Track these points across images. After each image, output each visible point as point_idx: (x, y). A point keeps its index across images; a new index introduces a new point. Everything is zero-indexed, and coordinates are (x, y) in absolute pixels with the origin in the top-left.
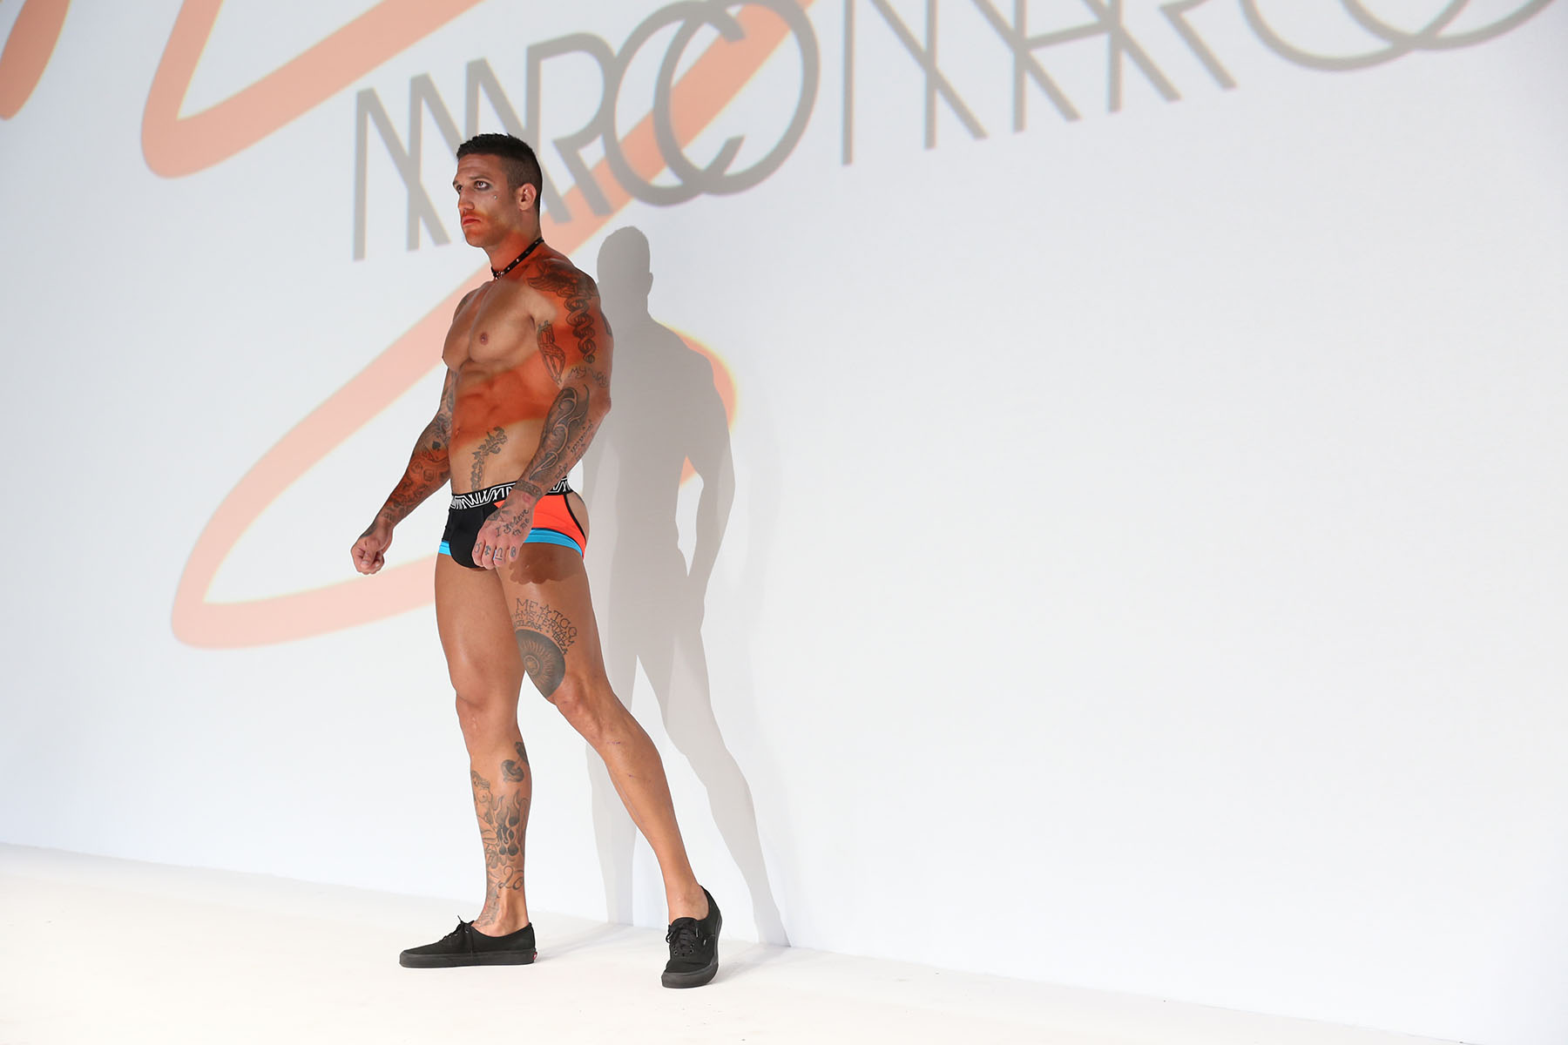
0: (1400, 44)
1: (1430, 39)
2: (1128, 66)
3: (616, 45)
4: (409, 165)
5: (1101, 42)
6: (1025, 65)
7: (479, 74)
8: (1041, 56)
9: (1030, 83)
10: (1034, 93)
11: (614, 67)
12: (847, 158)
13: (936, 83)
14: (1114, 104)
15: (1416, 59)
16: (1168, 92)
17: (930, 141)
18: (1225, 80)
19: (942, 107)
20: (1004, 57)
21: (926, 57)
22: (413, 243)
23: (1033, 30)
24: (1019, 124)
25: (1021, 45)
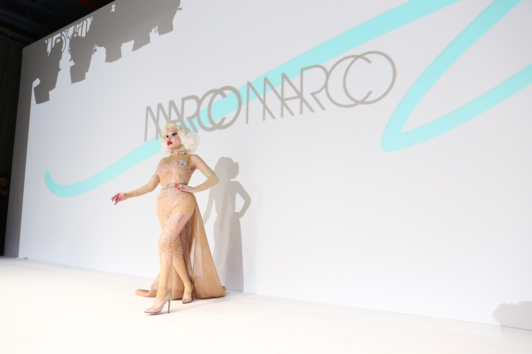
0: (357, 103)
1: (363, 102)
2: (304, 105)
3: (200, 98)
4: (156, 122)
5: (299, 100)
6: (283, 104)
7: (172, 103)
8: (286, 102)
9: (284, 108)
10: (285, 110)
11: (199, 102)
12: (247, 122)
13: (265, 107)
14: (301, 113)
15: (360, 106)
16: (312, 111)
17: (264, 119)
18: (323, 109)
19: (267, 112)
20: (279, 102)
21: (263, 102)
22: (157, 138)
23: (285, 97)
24: (282, 116)
25: (283, 100)
